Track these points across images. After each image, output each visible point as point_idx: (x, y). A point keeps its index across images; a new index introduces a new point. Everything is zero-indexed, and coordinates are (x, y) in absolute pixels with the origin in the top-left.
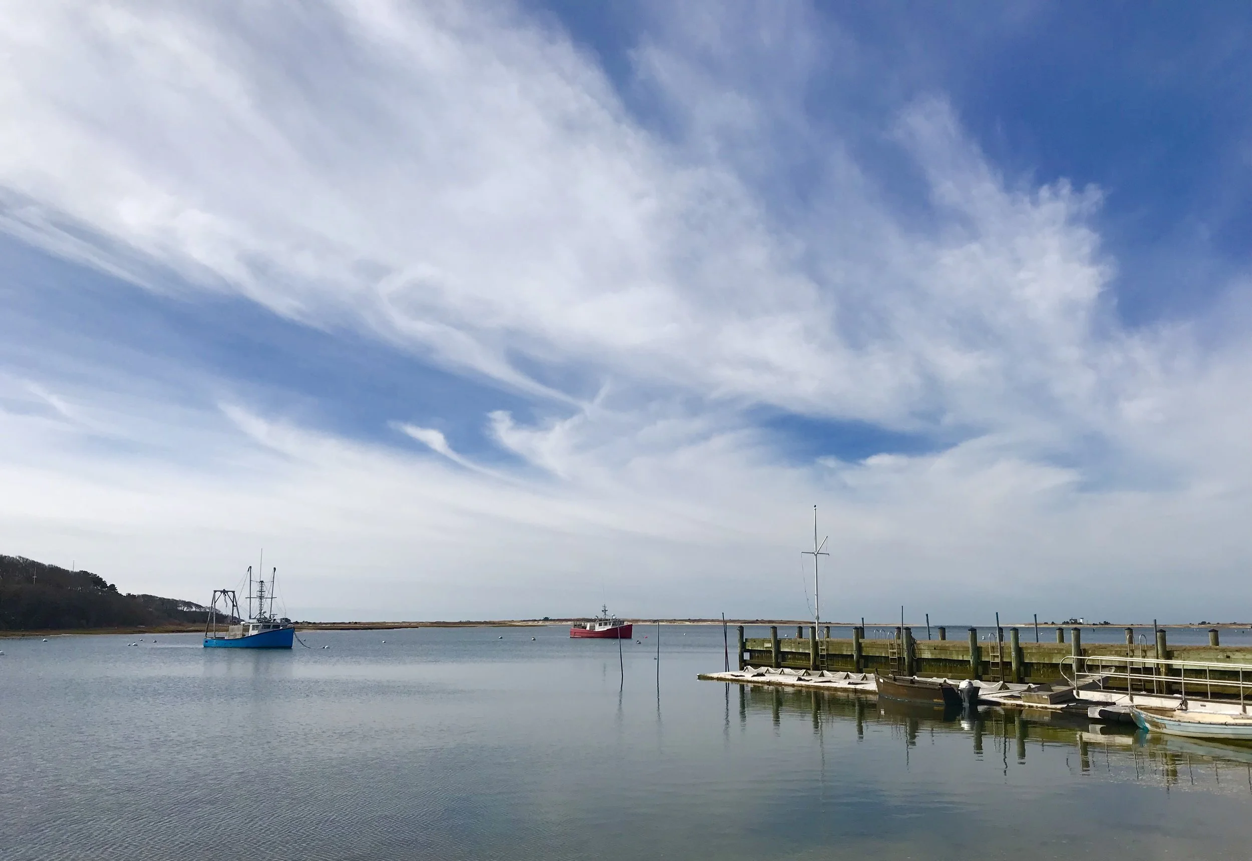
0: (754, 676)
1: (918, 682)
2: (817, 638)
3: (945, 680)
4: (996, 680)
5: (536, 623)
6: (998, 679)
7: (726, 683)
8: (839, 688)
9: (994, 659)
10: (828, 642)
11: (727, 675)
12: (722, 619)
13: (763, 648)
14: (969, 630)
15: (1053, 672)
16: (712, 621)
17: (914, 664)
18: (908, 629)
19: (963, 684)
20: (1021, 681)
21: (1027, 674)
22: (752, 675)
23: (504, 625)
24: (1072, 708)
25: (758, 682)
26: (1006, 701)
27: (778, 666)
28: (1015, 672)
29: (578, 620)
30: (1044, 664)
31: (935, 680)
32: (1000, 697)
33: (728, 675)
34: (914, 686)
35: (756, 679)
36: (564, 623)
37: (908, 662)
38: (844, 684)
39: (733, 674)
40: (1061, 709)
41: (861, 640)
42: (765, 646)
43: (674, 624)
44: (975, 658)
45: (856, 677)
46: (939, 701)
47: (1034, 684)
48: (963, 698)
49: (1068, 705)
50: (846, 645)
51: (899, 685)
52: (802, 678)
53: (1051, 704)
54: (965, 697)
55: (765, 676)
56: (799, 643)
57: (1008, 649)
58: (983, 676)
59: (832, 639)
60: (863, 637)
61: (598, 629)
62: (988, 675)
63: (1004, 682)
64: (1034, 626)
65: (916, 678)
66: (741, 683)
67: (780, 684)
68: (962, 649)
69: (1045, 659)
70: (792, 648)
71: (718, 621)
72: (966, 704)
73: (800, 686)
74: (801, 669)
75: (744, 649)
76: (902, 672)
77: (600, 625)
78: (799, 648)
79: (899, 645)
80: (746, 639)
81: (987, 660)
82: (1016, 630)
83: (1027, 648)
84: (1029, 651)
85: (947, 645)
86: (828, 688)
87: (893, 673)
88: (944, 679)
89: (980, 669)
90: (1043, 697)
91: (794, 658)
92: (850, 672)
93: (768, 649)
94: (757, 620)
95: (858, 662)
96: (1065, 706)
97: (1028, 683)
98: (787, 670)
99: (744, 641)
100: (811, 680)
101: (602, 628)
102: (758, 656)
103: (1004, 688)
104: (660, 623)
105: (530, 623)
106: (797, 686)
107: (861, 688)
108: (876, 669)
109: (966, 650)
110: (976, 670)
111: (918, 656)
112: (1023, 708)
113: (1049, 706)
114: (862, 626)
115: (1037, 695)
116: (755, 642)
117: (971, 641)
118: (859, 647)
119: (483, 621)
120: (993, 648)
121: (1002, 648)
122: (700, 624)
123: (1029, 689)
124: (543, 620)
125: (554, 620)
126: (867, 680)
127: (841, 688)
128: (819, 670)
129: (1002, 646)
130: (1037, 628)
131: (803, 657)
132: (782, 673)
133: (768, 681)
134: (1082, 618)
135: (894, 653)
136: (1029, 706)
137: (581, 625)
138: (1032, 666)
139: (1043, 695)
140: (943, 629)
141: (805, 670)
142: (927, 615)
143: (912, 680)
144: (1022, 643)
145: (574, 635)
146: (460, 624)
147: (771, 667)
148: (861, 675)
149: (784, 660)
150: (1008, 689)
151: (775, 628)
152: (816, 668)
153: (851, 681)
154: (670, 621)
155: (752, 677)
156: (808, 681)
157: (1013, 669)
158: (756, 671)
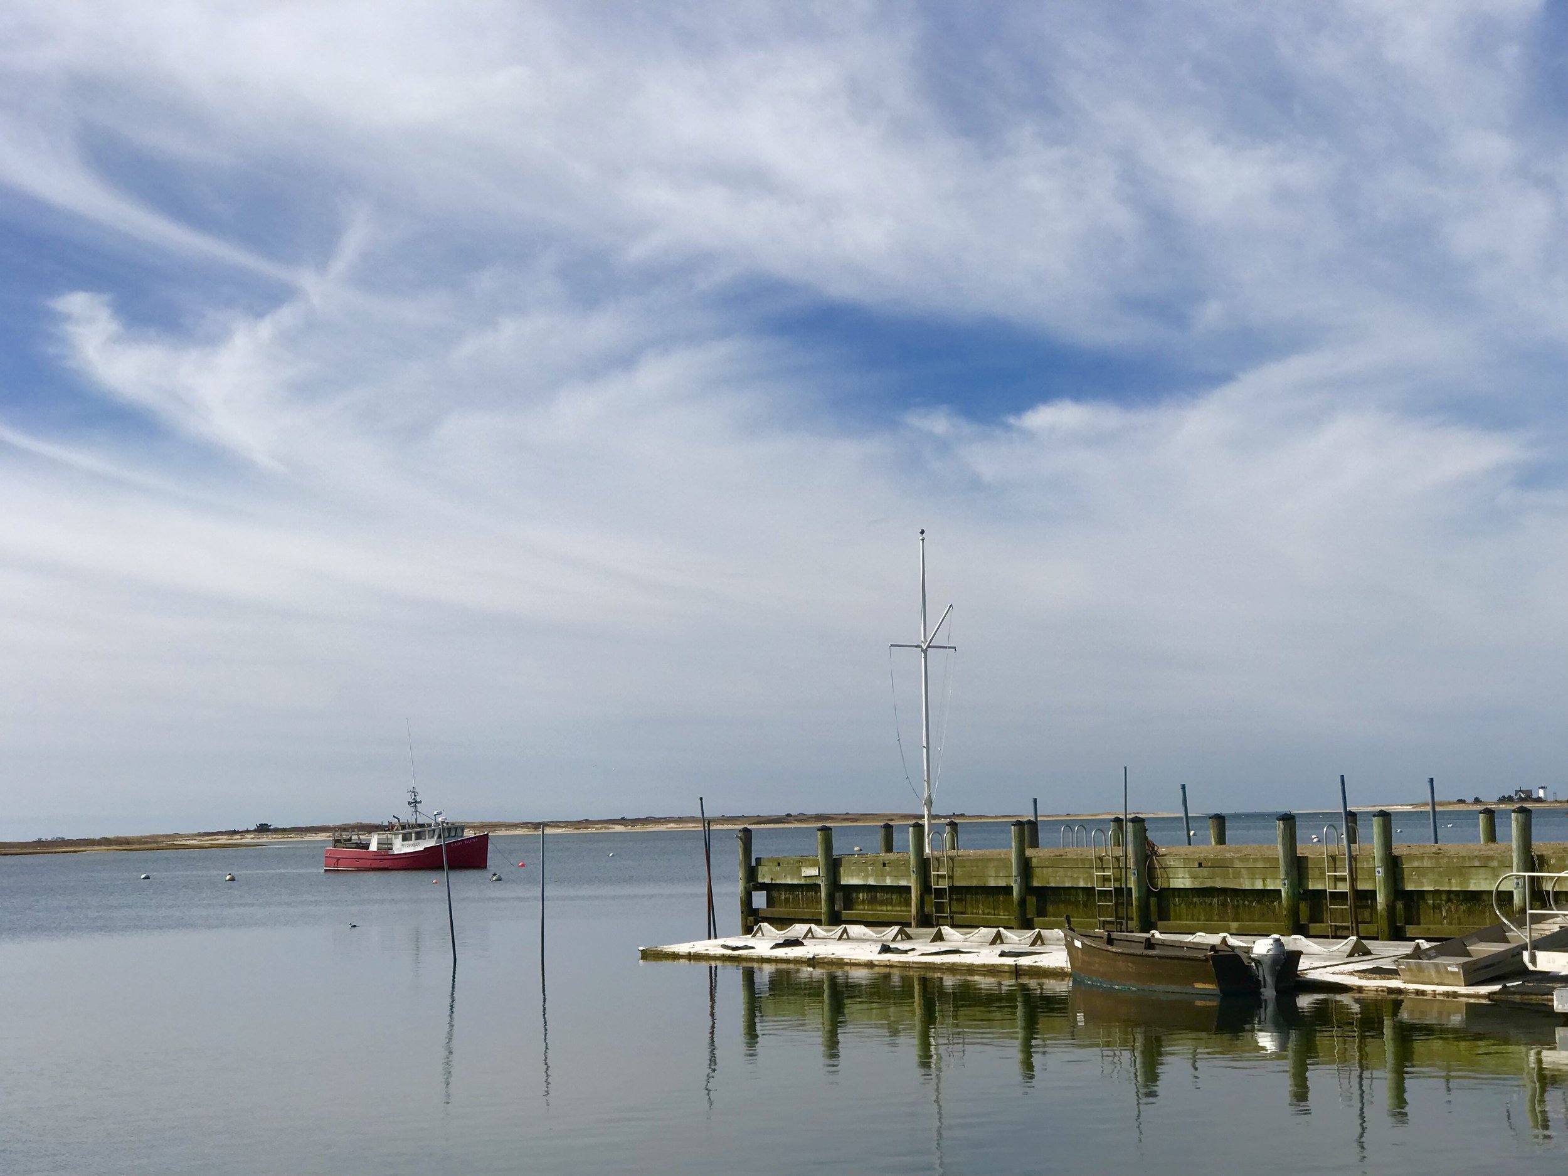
0: (778, 946)
1: (1163, 944)
2: (927, 850)
3: (1224, 937)
4: (1339, 934)
5: (236, 839)
6: (1345, 933)
7: (711, 967)
8: (978, 966)
9: (1335, 885)
10: (952, 859)
11: (712, 947)
12: (701, 816)
13: (800, 879)
14: (1279, 819)
15: (1469, 912)
16: (680, 820)
17: (1153, 901)
18: (1138, 821)
19: (1262, 947)
20: (1397, 934)
21: (1412, 918)
22: (772, 944)
23: (155, 845)
24: (1514, 993)
25: (787, 961)
26: (1364, 983)
27: (835, 919)
28: (1384, 913)
29: (344, 829)
30: (1449, 892)
31: (1201, 938)
32: (1351, 973)
33: (716, 946)
34: (1155, 952)
35: (781, 953)
36: (310, 837)
37: (1139, 899)
38: (989, 956)
39: (727, 944)
40: (1489, 996)
41: (1029, 852)
42: (803, 875)
43: (586, 831)
44: (1291, 884)
45: (1016, 939)
46: (1207, 986)
47: (1428, 940)
48: (1261, 978)
49: (1505, 987)
50: (996, 863)
51: (1116, 953)
52: (892, 946)
53: (1468, 984)
54: (1266, 975)
55: (802, 944)
56: (884, 865)
57: (1368, 861)
58: (1311, 925)
59: (961, 852)
60: (1035, 844)
61: (400, 847)
62: (1323, 922)
63: (1360, 938)
64: (1429, 809)
65: (1157, 935)
66: (745, 964)
67: (840, 963)
68: (1260, 864)
69: (1453, 881)
70: (866, 877)
71: (692, 819)
72: (1269, 993)
73: (886, 966)
74: (888, 924)
75: (752, 882)
76: (1124, 922)
77: (405, 838)
78: (883, 875)
79: (1118, 859)
80: (758, 860)
81: (1319, 887)
82: (1385, 815)
83: (1411, 857)
84: (1416, 864)
85: (1228, 856)
86: (953, 969)
87: (1104, 924)
88: (1222, 935)
89: (1304, 909)
90: (1449, 969)
91: (873, 901)
92: (1005, 928)
93: (809, 882)
94: (789, 815)
95: (1022, 902)
96: (1497, 988)
97: (1412, 939)
98: (855, 930)
99: (753, 864)
100: (913, 949)
101: (409, 846)
102: (787, 900)
103: (1359, 951)
104: (548, 831)
105: (223, 840)
106: (879, 966)
107: (1031, 964)
108: (1068, 918)
109: (1271, 866)
110: (1294, 912)
111: (1160, 884)
112: (1402, 997)
113: (1463, 990)
114: (1033, 819)
115: (1436, 965)
116: (779, 865)
117: (1284, 845)
118: (1026, 868)
119: (97, 838)
120: (1333, 858)
121: (1353, 859)
122: (651, 828)
123: (1418, 953)
124: (255, 831)
125: (284, 830)
126: (1043, 944)
127: (984, 966)
128: (932, 926)
129: (1354, 854)
130: (1434, 811)
131: (894, 897)
132: (845, 936)
133: (811, 956)
134: (1542, 788)
135: (1106, 879)
136: (1418, 992)
137: (350, 840)
138: (1423, 899)
139: (1450, 965)
140: (1220, 820)
141: (896, 929)
142: (1183, 787)
143: (1148, 940)
144: (1398, 849)
145: (334, 867)
146: (41, 847)
147: (818, 922)
148: (1030, 934)
149: (849, 904)
150: (1368, 953)
151: (826, 831)
152: (925, 921)
153: (1006, 948)
154: (577, 824)
155: (772, 948)
156: (906, 952)
157: (1379, 907)
158: (780, 935)
